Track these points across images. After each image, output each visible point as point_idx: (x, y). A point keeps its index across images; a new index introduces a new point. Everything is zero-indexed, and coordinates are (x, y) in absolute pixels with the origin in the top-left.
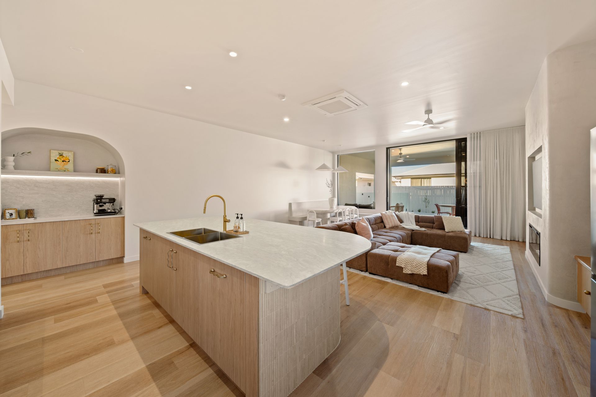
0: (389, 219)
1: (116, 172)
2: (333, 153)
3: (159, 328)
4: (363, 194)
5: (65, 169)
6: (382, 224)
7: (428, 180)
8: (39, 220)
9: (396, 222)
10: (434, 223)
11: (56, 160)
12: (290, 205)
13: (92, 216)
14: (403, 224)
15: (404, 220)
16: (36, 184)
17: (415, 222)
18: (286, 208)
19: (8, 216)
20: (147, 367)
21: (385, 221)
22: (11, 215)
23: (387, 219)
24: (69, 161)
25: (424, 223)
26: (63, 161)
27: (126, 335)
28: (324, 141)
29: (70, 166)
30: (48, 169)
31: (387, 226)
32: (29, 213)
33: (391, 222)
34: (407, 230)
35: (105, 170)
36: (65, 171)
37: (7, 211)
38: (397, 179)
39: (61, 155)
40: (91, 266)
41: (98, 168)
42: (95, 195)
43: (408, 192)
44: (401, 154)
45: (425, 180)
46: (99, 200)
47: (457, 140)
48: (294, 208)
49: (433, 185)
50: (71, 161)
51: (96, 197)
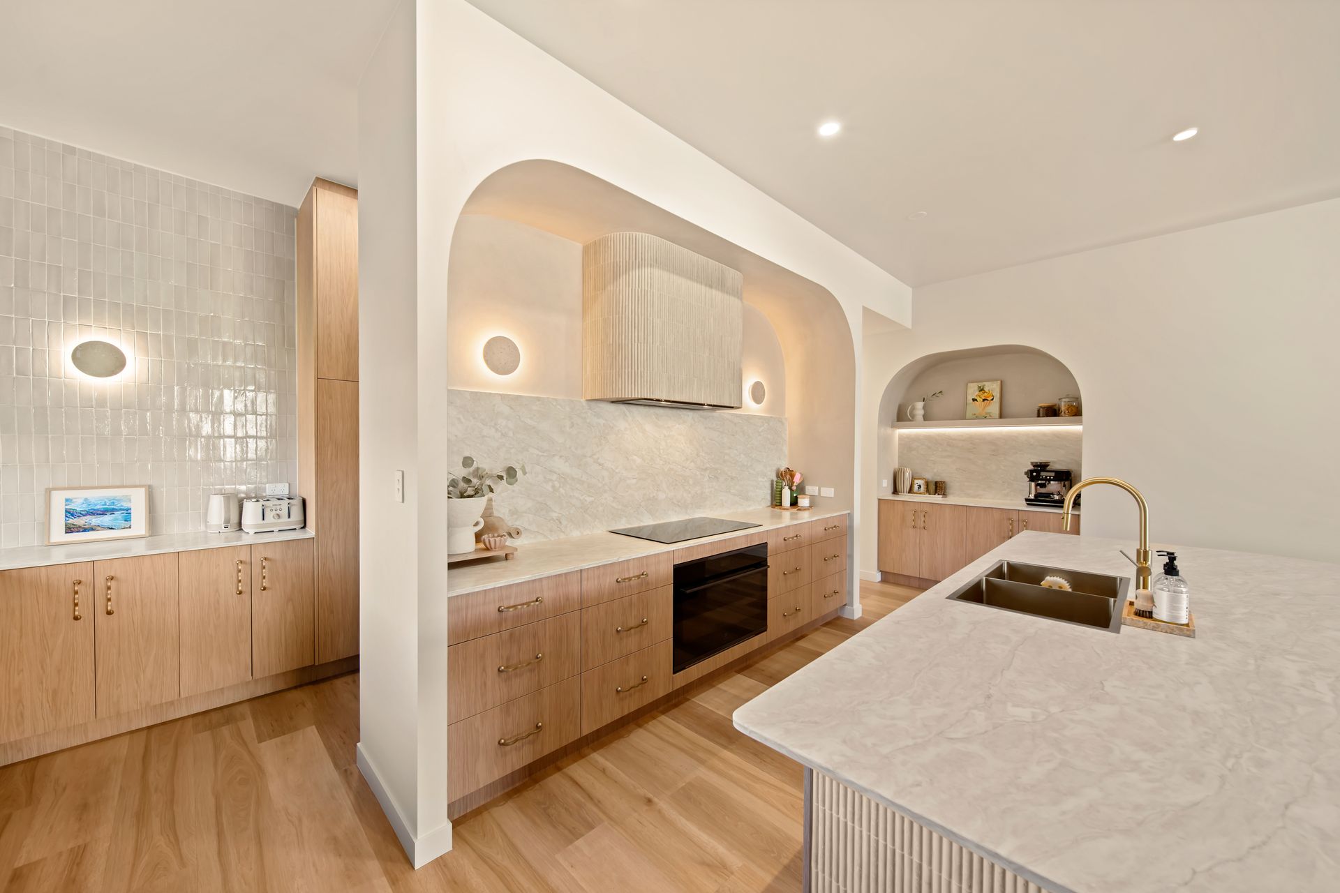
1: (1076, 412)
5: (987, 413)
8: (952, 500)
11: (974, 400)
13: (1023, 506)
16: (949, 442)
19: (916, 487)
22: (920, 486)
24: (992, 400)
26: (984, 400)
29: (994, 408)
30: (961, 417)
32: (938, 487)
35: (1055, 410)
36: (983, 418)
37: (916, 481)
39: (981, 390)
41: (1041, 407)
42: (1032, 463)
46: (1035, 474)
50: (997, 399)
51: (1034, 466)
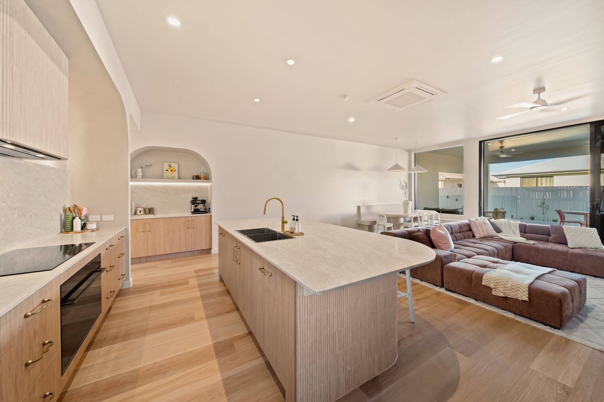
0: (479, 228)
1: (207, 178)
2: (409, 151)
3: (228, 312)
4: (448, 197)
5: (173, 177)
6: (470, 233)
7: (548, 179)
8: (157, 216)
9: (489, 231)
10: (549, 235)
11: (167, 170)
12: (359, 208)
13: (190, 214)
14: (501, 233)
15: (503, 229)
16: (155, 189)
17: (520, 232)
18: (355, 211)
19: (138, 212)
20: (214, 344)
21: (474, 229)
22: (140, 211)
23: (476, 226)
24: (175, 171)
25: (534, 235)
26: (171, 171)
27: (203, 314)
28: (397, 139)
29: (176, 174)
30: (161, 177)
31: (477, 236)
32: (151, 211)
33: (483, 231)
34: (507, 241)
35: (199, 177)
36: (172, 179)
37: (138, 209)
38: (500, 179)
39: (170, 166)
40: (189, 254)
41: (194, 176)
42: (192, 197)
43: (515, 195)
44: (502, 147)
45: (544, 179)
46: (194, 202)
47: (591, 123)
48: (362, 210)
49: (555, 185)
50: (177, 171)
51: (193, 199)
